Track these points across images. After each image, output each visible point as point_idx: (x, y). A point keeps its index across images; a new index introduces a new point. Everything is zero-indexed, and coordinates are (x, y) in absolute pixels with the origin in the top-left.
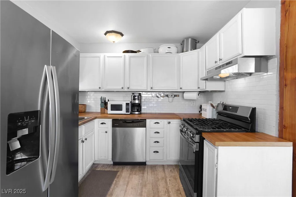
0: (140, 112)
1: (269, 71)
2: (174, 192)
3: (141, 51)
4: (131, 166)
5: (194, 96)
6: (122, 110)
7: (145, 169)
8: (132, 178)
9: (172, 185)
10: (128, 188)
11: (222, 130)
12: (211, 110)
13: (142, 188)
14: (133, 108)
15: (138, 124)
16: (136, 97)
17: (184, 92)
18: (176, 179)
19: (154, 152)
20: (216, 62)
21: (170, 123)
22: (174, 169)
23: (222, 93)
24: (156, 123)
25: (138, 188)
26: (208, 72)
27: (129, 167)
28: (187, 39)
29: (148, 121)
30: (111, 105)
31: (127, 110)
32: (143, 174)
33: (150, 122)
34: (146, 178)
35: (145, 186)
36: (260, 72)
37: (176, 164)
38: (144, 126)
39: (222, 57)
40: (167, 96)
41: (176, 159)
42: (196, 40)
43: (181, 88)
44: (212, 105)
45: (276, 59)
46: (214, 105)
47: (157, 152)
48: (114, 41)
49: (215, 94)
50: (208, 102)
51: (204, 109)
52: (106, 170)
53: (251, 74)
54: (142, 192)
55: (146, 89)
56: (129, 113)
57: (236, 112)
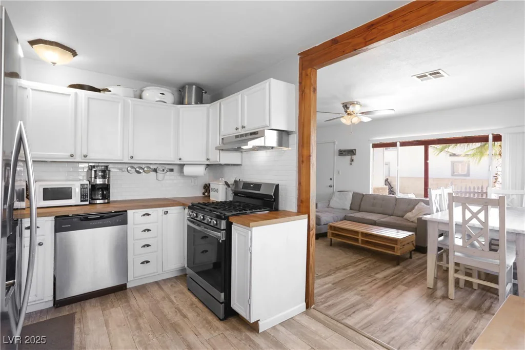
0: (107, 199)
1: (290, 146)
2: (187, 308)
3: (110, 91)
4: (98, 298)
5: (200, 171)
6: (71, 198)
7: (128, 295)
8: (111, 313)
9: (182, 302)
10: (110, 329)
11: (244, 212)
12: (225, 190)
13: (136, 319)
14: (93, 192)
15: (113, 219)
16: (100, 174)
17: (184, 164)
18: (183, 293)
19: (143, 263)
20: (237, 129)
21: (167, 212)
22: (175, 283)
23: (238, 167)
24: (144, 215)
25: (129, 322)
26: (223, 139)
27: (93, 300)
28: (190, 85)
29: (130, 213)
30: (44, 189)
31: (83, 197)
32: (128, 301)
33: (134, 216)
34: (136, 306)
35: (140, 316)
36: (282, 146)
37: (175, 275)
38: (124, 222)
39: (245, 125)
40: (155, 170)
41: (177, 267)
42: (203, 90)
43: (180, 159)
44: (226, 183)
45: (296, 135)
46: (229, 183)
47: (147, 263)
48: (54, 62)
49: (227, 169)
50: (219, 179)
51: (213, 189)
52: (41, 320)
53: (272, 148)
54: (139, 324)
55: (121, 158)
56: (88, 203)
57: (259, 190)
